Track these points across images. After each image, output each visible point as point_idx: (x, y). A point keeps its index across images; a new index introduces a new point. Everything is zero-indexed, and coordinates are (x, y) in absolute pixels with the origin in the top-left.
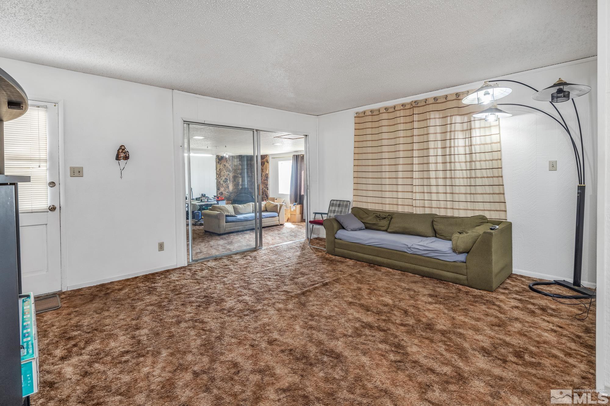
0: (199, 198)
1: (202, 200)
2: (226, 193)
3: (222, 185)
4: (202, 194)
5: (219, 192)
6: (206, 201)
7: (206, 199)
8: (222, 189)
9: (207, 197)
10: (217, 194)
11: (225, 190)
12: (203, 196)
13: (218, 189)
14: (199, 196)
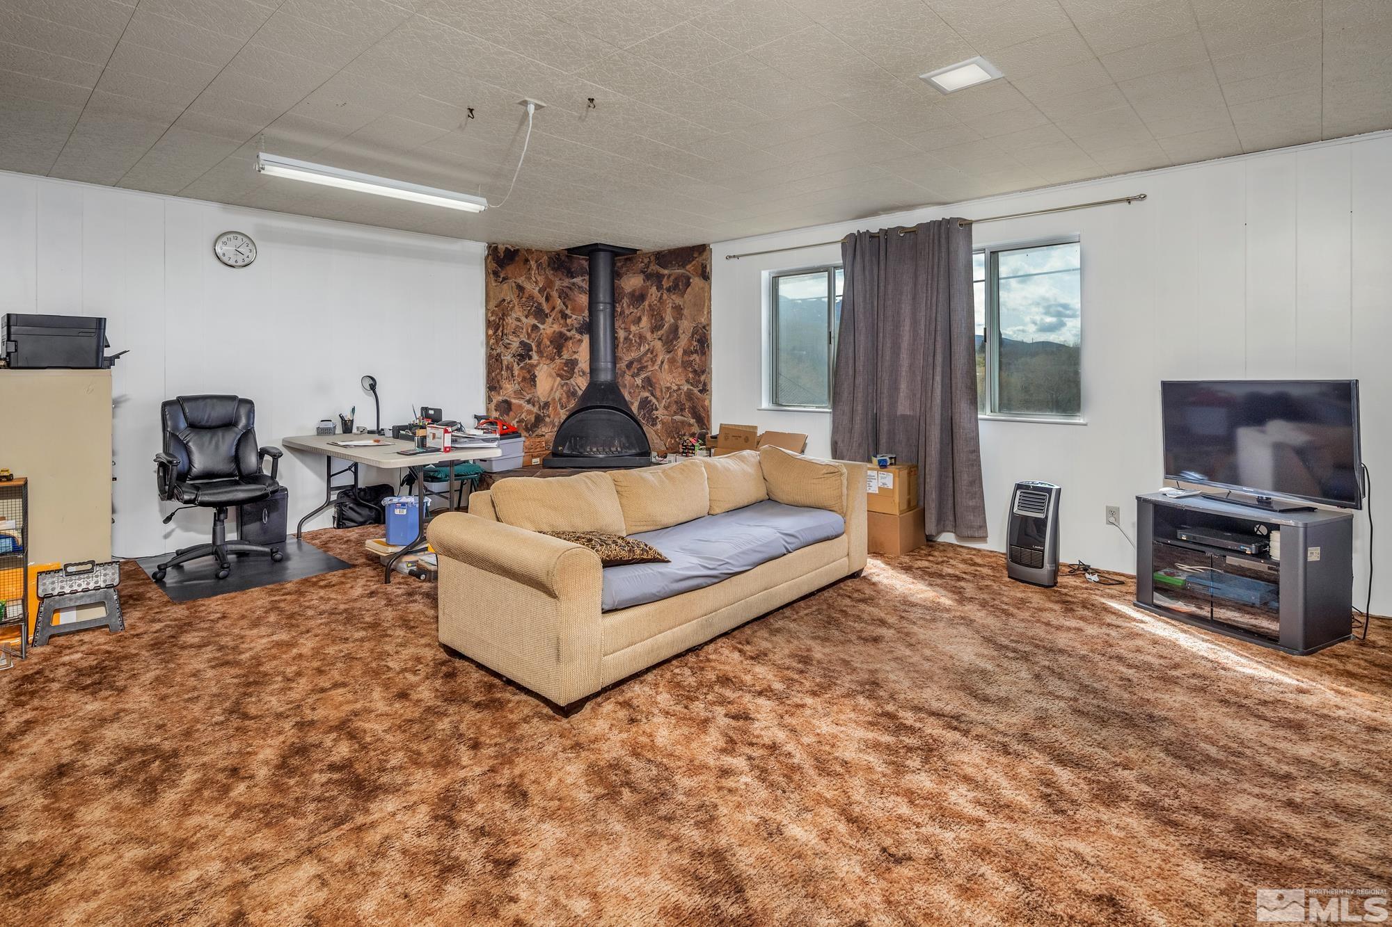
0: (411, 427)
1: (424, 438)
2: (525, 404)
3: (509, 368)
4: (425, 410)
5: (498, 398)
6: (448, 443)
7: (448, 437)
8: (509, 389)
9: (452, 424)
10: (488, 410)
11: (519, 394)
12: (432, 416)
13: (493, 386)
14: (409, 418)
